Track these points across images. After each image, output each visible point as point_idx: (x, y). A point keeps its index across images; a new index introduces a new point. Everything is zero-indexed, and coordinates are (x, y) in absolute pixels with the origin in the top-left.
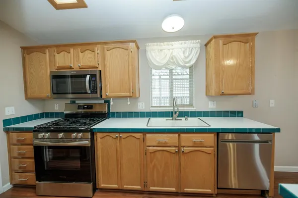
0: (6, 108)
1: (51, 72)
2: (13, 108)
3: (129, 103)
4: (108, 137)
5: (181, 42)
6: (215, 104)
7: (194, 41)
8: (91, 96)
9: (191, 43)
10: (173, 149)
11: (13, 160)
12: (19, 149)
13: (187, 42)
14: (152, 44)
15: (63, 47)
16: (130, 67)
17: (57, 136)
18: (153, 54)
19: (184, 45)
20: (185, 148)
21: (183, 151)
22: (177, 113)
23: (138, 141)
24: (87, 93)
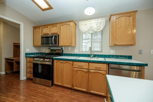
0: (26, 49)
1: (41, 36)
2: (29, 49)
3: (70, 49)
4: (59, 62)
5: (95, 20)
6: (114, 51)
7: (102, 19)
8: (54, 45)
9: (101, 20)
10: (85, 70)
11: (27, 68)
12: (29, 65)
13: (99, 19)
14: (81, 22)
15: (46, 26)
16: (70, 33)
17: (40, 60)
18: (82, 27)
19: (97, 21)
20: (91, 70)
21: (90, 72)
22: (93, 55)
23: (70, 65)
24: (53, 44)
